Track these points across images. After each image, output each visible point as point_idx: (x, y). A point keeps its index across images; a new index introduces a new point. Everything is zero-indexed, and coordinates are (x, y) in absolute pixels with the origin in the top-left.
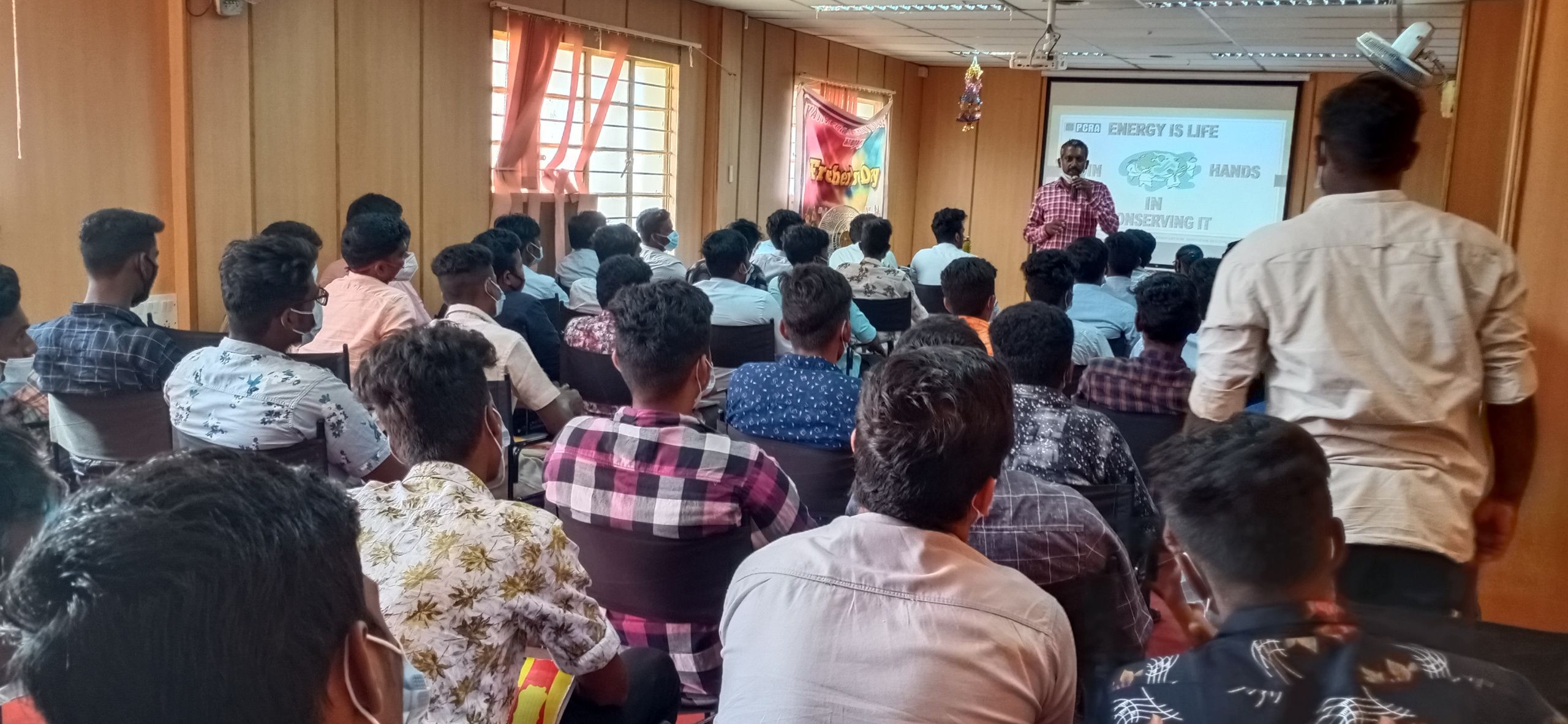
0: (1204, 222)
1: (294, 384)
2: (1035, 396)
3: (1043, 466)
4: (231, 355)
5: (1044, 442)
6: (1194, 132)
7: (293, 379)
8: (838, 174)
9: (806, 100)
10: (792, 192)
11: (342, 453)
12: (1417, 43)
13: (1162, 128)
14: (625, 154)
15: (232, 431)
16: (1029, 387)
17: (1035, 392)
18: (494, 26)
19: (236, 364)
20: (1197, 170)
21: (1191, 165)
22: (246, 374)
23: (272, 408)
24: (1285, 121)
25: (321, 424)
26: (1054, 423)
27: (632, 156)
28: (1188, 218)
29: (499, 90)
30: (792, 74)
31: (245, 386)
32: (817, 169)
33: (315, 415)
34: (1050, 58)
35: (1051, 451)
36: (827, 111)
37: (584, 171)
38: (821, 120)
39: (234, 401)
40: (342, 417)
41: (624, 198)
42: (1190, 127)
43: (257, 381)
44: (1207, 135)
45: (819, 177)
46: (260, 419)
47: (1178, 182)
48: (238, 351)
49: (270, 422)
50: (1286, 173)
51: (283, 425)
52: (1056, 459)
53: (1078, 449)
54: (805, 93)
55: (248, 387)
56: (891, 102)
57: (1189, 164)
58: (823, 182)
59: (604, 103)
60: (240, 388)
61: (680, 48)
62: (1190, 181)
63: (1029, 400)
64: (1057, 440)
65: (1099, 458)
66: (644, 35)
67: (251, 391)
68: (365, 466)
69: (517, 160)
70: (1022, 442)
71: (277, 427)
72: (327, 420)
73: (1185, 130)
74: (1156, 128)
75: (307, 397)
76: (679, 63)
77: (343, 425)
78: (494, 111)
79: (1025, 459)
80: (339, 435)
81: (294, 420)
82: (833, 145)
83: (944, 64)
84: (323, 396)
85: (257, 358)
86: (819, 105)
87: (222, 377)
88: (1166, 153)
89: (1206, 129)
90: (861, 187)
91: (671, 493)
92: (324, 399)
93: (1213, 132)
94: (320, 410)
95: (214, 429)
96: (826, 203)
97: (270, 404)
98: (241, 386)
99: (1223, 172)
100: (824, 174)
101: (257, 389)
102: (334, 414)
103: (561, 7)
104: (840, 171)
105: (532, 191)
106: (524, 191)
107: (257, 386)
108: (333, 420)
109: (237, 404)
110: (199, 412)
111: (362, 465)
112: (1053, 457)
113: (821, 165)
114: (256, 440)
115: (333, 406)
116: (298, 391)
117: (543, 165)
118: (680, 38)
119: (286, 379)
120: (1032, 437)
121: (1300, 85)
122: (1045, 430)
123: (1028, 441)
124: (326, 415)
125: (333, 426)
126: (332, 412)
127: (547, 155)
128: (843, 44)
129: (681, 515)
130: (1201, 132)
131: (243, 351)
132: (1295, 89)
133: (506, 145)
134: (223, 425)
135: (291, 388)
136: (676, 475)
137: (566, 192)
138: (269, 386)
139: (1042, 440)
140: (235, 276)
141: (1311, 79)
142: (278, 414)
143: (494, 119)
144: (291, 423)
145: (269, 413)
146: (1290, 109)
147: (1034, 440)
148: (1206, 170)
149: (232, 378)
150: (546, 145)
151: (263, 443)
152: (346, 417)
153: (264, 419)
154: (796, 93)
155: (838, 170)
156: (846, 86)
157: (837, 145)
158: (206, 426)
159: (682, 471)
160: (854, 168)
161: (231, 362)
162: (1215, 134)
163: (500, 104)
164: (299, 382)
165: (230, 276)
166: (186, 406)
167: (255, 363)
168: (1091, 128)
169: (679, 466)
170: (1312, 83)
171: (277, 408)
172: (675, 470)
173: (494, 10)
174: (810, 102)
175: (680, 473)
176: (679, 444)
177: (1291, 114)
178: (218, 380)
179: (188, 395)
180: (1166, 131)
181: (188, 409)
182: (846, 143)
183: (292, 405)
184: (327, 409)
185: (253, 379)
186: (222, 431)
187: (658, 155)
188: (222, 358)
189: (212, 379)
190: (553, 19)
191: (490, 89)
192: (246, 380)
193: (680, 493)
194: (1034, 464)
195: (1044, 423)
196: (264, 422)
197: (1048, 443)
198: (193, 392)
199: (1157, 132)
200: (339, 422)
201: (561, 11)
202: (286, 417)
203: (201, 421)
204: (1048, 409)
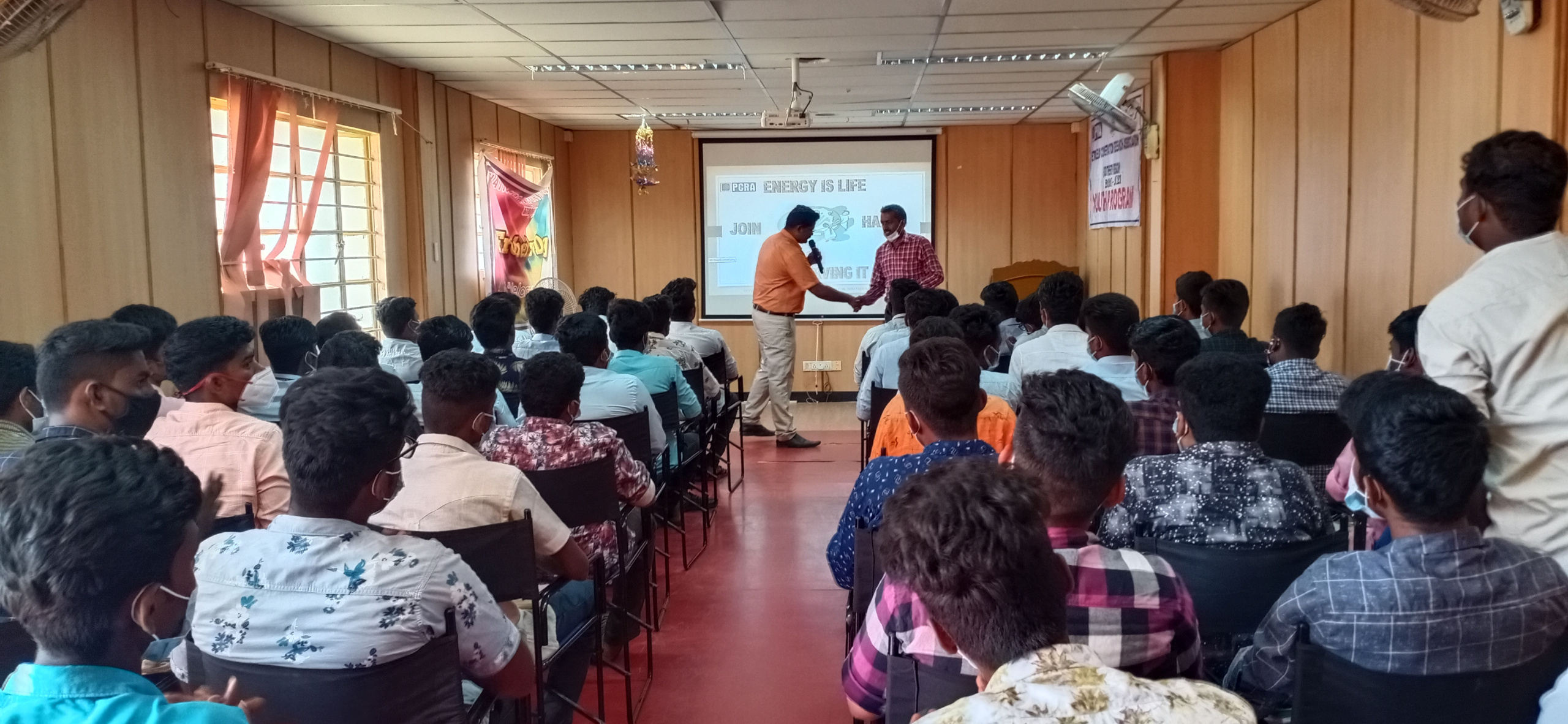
0: (861, 271)
1: (411, 566)
2: (1242, 453)
3: (1275, 526)
4: (310, 540)
5: (1267, 500)
6: (844, 187)
7: (407, 560)
8: (518, 245)
9: (487, 168)
10: (481, 267)
11: (476, 646)
12: (1123, 92)
13: (813, 184)
14: (334, 236)
15: (331, 644)
16: (1233, 443)
17: (1241, 448)
18: (211, 92)
19: (318, 552)
20: (851, 222)
21: (844, 218)
22: (338, 562)
23: (390, 603)
24: (924, 172)
25: (449, 614)
26: (1269, 479)
27: (342, 239)
28: (847, 268)
29: (222, 169)
30: (471, 140)
31: (342, 579)
32: (502, 241)
33: (442, 602)
34: (803, 116)
35: (1277, 509)
36: (508, 179)
37: (301, 260)
38: (502, 189)
39: (329, 603)
40: (472, 599)
41: (338, 288)
42: (840, 182)
43: (359, 570)
44: (856, 188)
45: (505, 250)
46: (377, 621)
47: (834, 234)
48: (316, 533)
49: (392, 623)
50: (930, 220)
51: (410, 624)
52: (1285, 518)
53: (1299, 503)
54: (486, 160)
55: (347, 581)
56: (550, 168)
57: (842, 217)
58: (508, 255)
59: (318, 180)
60: (334, 583)
61: (379, 114)
62: (845, 233)
63: (1237, 458)
64: (1280, 497)
65: (1315, 509)
66: (351, 100)
67: (354, 586)
68: (500, 657)
69: (239, 252)
70: (1245, 505)
71: (403, 628)
72: (457, 608)
73: (836, 185)
74: (808, 184)
75: (433, 580)
76: (379, 131)
77: (475, 609)
78: (217, 196)
79: (1254, 522)
80: (472, 623)
81: (424, 615)
82: (513, 214)
83: (597, 128)
84: (450, 576)
85: (347, 538)
86: (499, 173)
87: (301, 573)
88: (820, 207)
89: (855, 183)
90: (537, 257)
91: (1108, 628)
92: (452, 580)
93: (861, 185)
94: (448, 595)
95: (298, 648)
96: (513, 277)
97: (386, 598)
98: (336, 580)
99: (874, 222)
100: (509, 246)
101: (363, 581)
102: (465, 598)
103: (271, 70)
104: (520, 242)
105: (259, 288)
106: (251, 288)
107: (362, 576)
108: (465, 605)
109: (336, 607)
110: (265, 629)
111: (495, 658)
112: (1281, 516)
113: (506, 237)
114: (373, 652)
115: (463, 587)
116: (419, 574)
117: (264, 255)
118: (378, 102)
119: (399, 561)
120: (1253, 498)
121: (933, 138)
122: (1266, 488)
123: (1250, 502)
124: (456, 600)
125: (466, 614)
126: (461, 595)
127: (268, 244)
128: (507, 108)
129: (1123, 653)
130: (850, 186)
131: (325, 531)
132: (930, 142)
133: (229, 234)
134: (314, 638)
135: (408, 571)
136: (1110, 605)
137: (292, 287)
138: (380, 574)
139: (1264, 499)
140: (321, 430)
141: (943, 132)
142: (400, 610)
143: (217, 202)
144: (420, 620)
145: (390, 611)
146: (926, 161)
147: (1256, 501)
148: (858, 222)
149: (318, 571)
150: (267, 232)
151: (383, 654)
152: (476, 598)
153: (384, 620)
154: (476, 162)
155: (518, 241)
156: (516, 152)
157: (517, 215)
158: (283, 644)
159: (1116, 599)
160: (529, 238)
161: (310, 549)
162: (863, 187)
163: (222, 185)
164: (416, 562)
165: (313, 431)
166: (239, 622)
167: (345, 546)
168: (747, 187)
169: (1111, 593)
170: (944, 136)
171: (400, 602)
172: (1108, 599)
173: (209, 72)
174: (491, 171)
175: (1115, 602)
176: (1100, 566)
177: (929, 165)
178: (292, 577)
179: (239, 605)
180: (818, 187)
181: (245, 625)
182: (525, 212)
183: (417, 594)
184: (456, 592)
185: (352, 567)
186: (313, 648)
187: (360, 236)
188: (292, 546)
189: (281, 577)
190: (268, 83)
191: (211, 168)
192: (341, 571)
193: (1119, 627)
194: (1266, 526)
195: (1262, 480)
196: (384, 624)
197: (1271, 501)
198: (247, 601)
199: (809, 188)
200: (472, 606)
201: (272, 72)
202: (412, 612)
203: (274, 640)
204: (1257, 466)
